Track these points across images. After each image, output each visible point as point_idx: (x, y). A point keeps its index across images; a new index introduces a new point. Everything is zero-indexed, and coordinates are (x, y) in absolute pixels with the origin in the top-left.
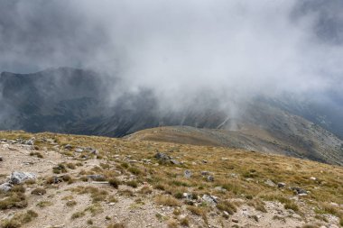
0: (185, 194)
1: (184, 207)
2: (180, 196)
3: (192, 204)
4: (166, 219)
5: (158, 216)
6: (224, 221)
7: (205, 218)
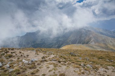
0: (82, 64)
1: (82, 68)
2: (80, 65)
3: (84, 67)
4: (77, 72)
5: (74, 71)
6: (96, 72)
7: (89, 72)
